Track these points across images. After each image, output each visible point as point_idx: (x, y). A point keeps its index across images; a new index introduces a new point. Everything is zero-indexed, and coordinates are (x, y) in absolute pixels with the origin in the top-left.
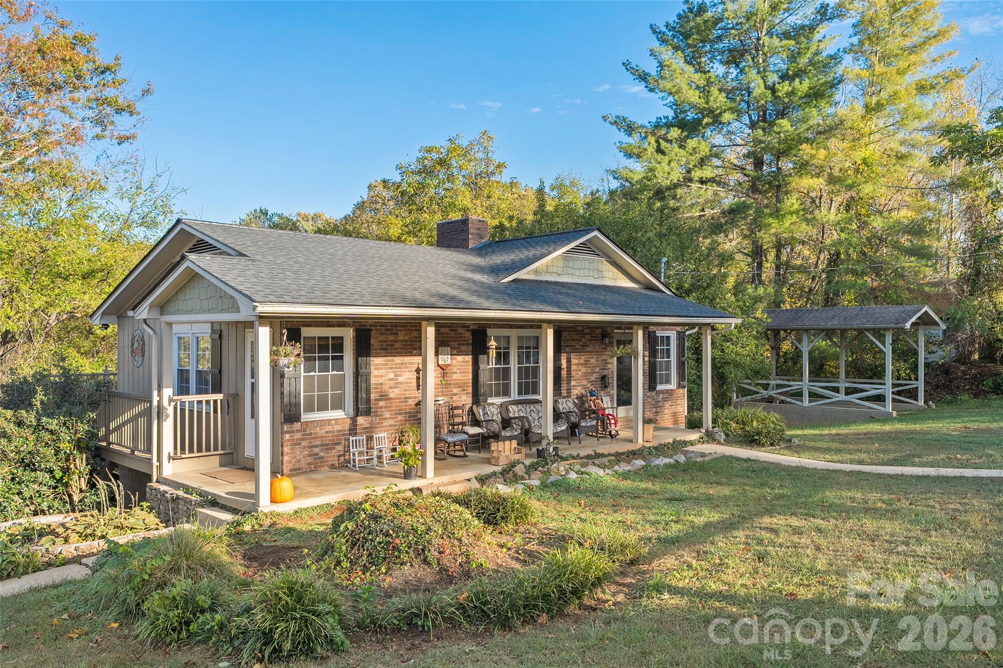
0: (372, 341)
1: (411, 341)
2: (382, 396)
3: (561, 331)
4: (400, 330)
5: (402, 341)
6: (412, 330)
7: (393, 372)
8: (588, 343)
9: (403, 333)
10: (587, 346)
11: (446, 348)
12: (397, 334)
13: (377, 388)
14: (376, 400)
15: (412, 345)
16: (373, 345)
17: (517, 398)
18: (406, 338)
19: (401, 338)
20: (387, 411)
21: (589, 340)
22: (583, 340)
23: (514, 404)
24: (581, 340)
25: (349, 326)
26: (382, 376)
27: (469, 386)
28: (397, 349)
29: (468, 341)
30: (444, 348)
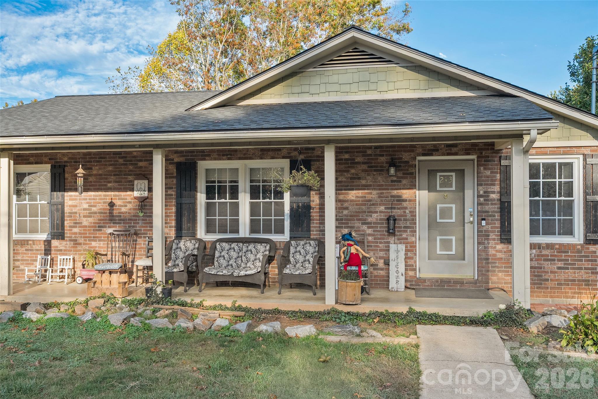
0: (67, 175)
1: (105, 175)
2: (76, 223)
3: (310, 161)
4: (94, 166)
5: (95, 175)
6: (106, 165)
7: (88, 203)
8: (363, 175)
9: (97, 168)
10: (359, 178)
11: (144, 181)
12: (91, 169)
13: (71, 217)
14: (70, 227)
15: (106, 179)
16: (67, 179)
17: (247, 236)
18: (100, 172)
19: (95, 172)
20: (81, 237)
21: (364, 171)
22: (353, 171)
23: (226, 242)
24: (348, 171)
25: (46, 163)
26: (76, 206)
27: (172, 220)
28: (91, 182)
29: (172, 174)
30: (139, 181)
